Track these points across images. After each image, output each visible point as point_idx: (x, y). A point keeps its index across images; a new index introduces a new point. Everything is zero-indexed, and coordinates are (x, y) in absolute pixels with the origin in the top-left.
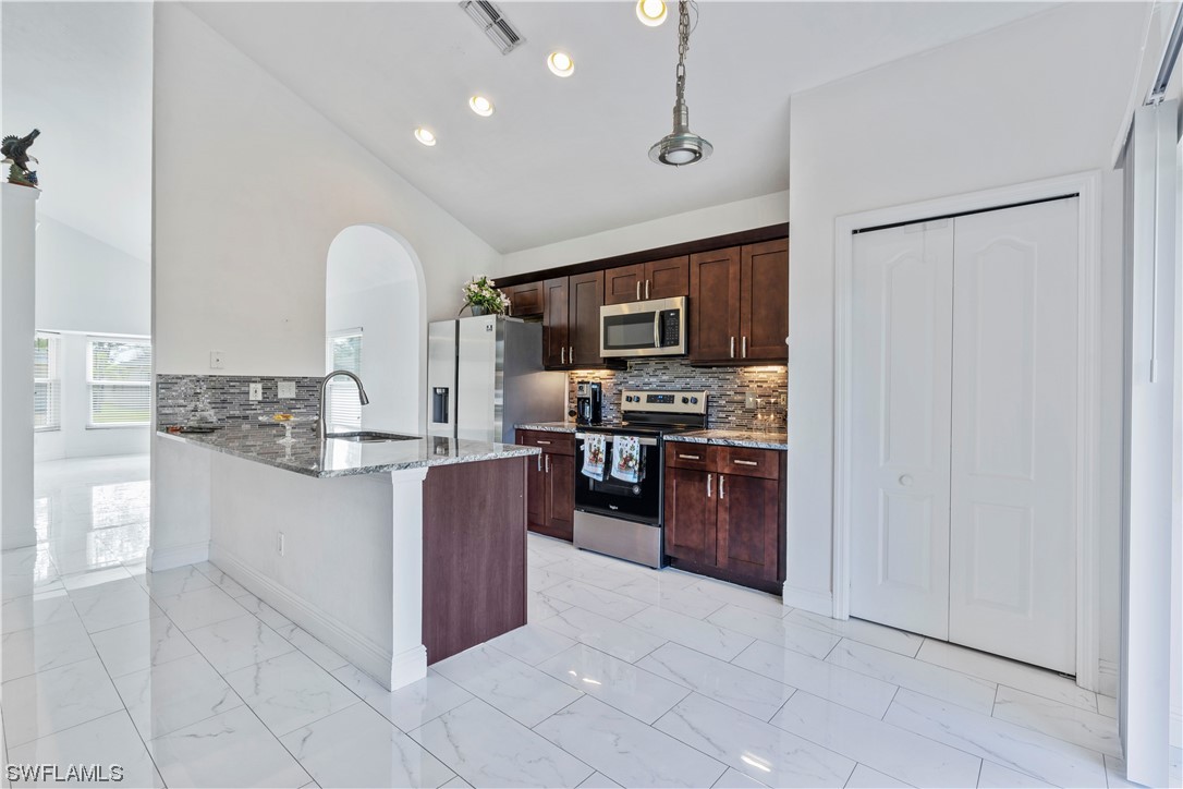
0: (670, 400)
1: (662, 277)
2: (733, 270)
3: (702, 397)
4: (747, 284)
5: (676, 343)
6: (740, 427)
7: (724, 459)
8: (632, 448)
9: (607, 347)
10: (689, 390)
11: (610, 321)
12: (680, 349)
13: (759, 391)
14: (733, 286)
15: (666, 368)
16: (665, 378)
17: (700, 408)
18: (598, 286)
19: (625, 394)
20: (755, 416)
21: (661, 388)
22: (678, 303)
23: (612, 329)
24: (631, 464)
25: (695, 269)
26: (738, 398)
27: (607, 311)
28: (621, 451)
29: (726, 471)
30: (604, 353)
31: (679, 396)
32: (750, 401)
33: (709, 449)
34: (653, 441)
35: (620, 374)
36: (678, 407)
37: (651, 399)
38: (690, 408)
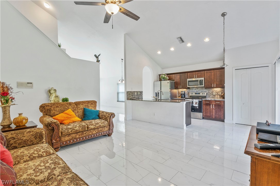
0: (200, 94)
1: (199, 74)
2: (213, 74)
3: (205, 93)
4: (215, 76)
5: (203, 85)
6: (212, 98)
7: (214, 102)
8: (197, 101)
9: (188, 85)
10: (202, 92)
11: (189, 81)
12: (203, 86)
13: (216, 92)
14: (213, 76)
15: (198, 89)
16: (197, 90)
17: (205, 95)
18: (186, 75)
19: (190, 93)
20: (215, 96)
21: (197, 92)
22: (203, 79)
23: (189, 82)
24: (197, 103)
25: (205, 73)
26: (212, 93)
27: (188, 80)
28: (195, 102)
29: (214, 104)
30: (188, 86)
31: (201, 93)
32: (214, 94)
33: (211, 101)
34: (201, 100)
35: (188, 90)
36: (201, 95)
37: (195, 94)
38: (203, 95)
